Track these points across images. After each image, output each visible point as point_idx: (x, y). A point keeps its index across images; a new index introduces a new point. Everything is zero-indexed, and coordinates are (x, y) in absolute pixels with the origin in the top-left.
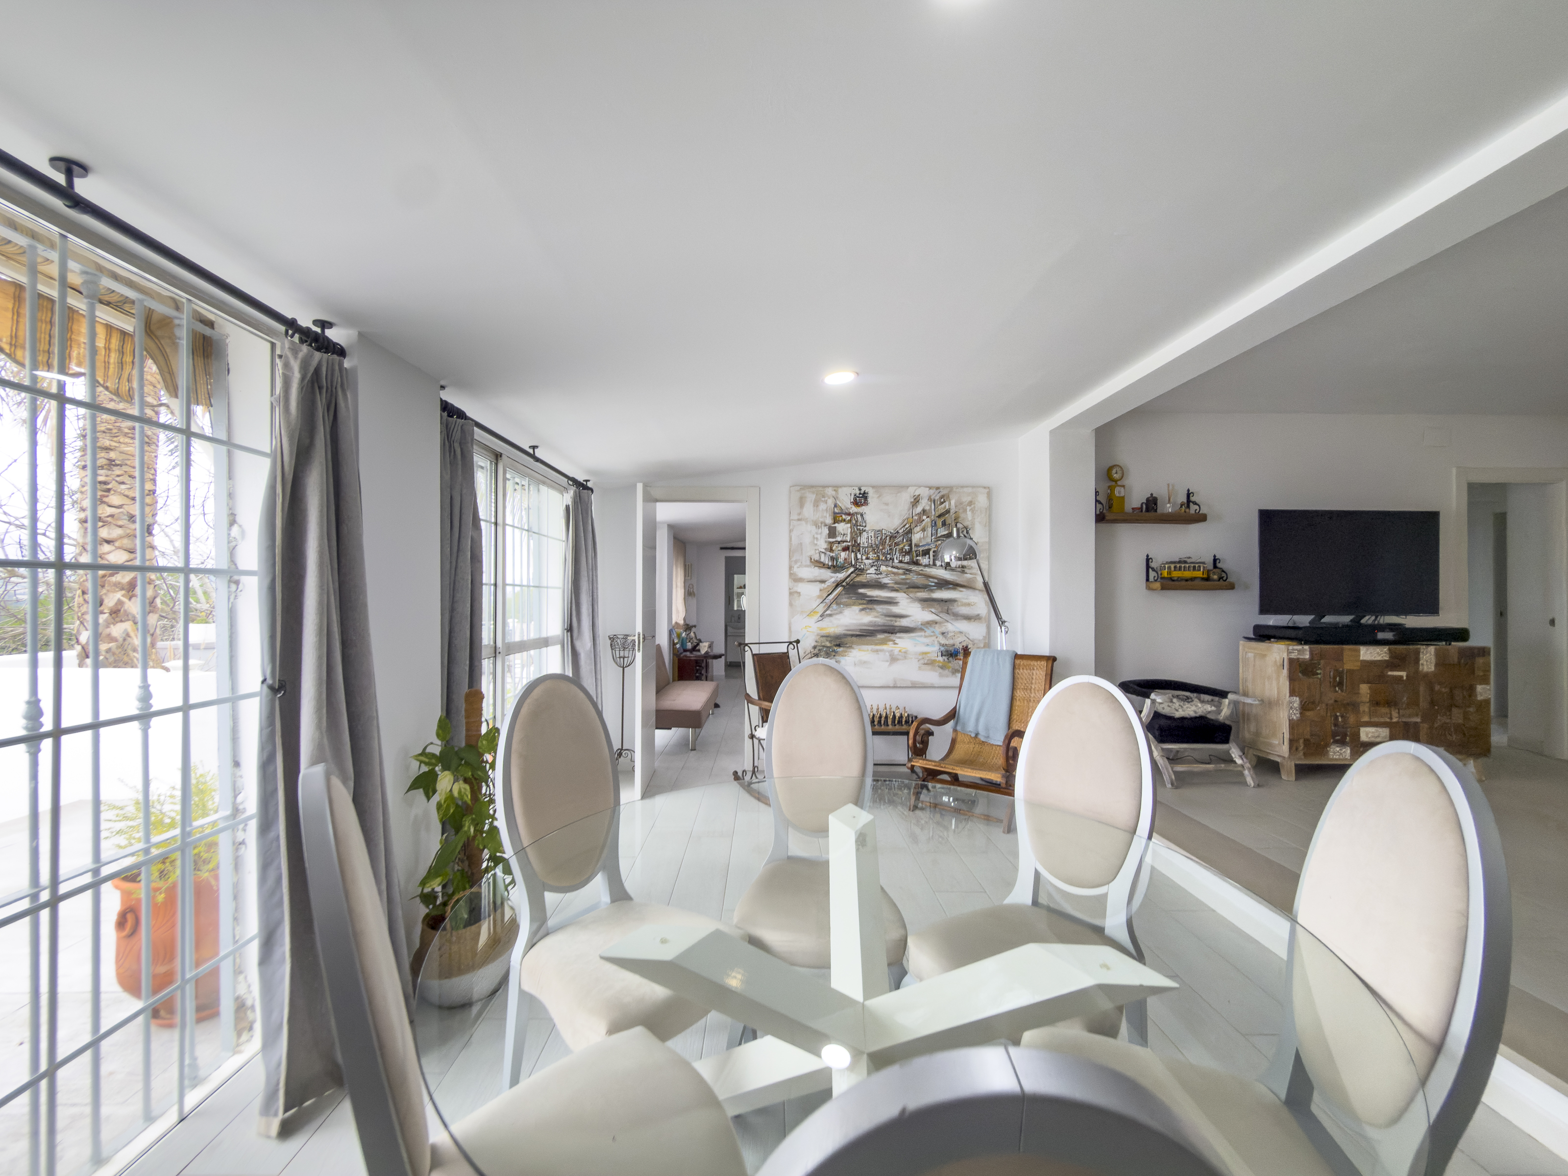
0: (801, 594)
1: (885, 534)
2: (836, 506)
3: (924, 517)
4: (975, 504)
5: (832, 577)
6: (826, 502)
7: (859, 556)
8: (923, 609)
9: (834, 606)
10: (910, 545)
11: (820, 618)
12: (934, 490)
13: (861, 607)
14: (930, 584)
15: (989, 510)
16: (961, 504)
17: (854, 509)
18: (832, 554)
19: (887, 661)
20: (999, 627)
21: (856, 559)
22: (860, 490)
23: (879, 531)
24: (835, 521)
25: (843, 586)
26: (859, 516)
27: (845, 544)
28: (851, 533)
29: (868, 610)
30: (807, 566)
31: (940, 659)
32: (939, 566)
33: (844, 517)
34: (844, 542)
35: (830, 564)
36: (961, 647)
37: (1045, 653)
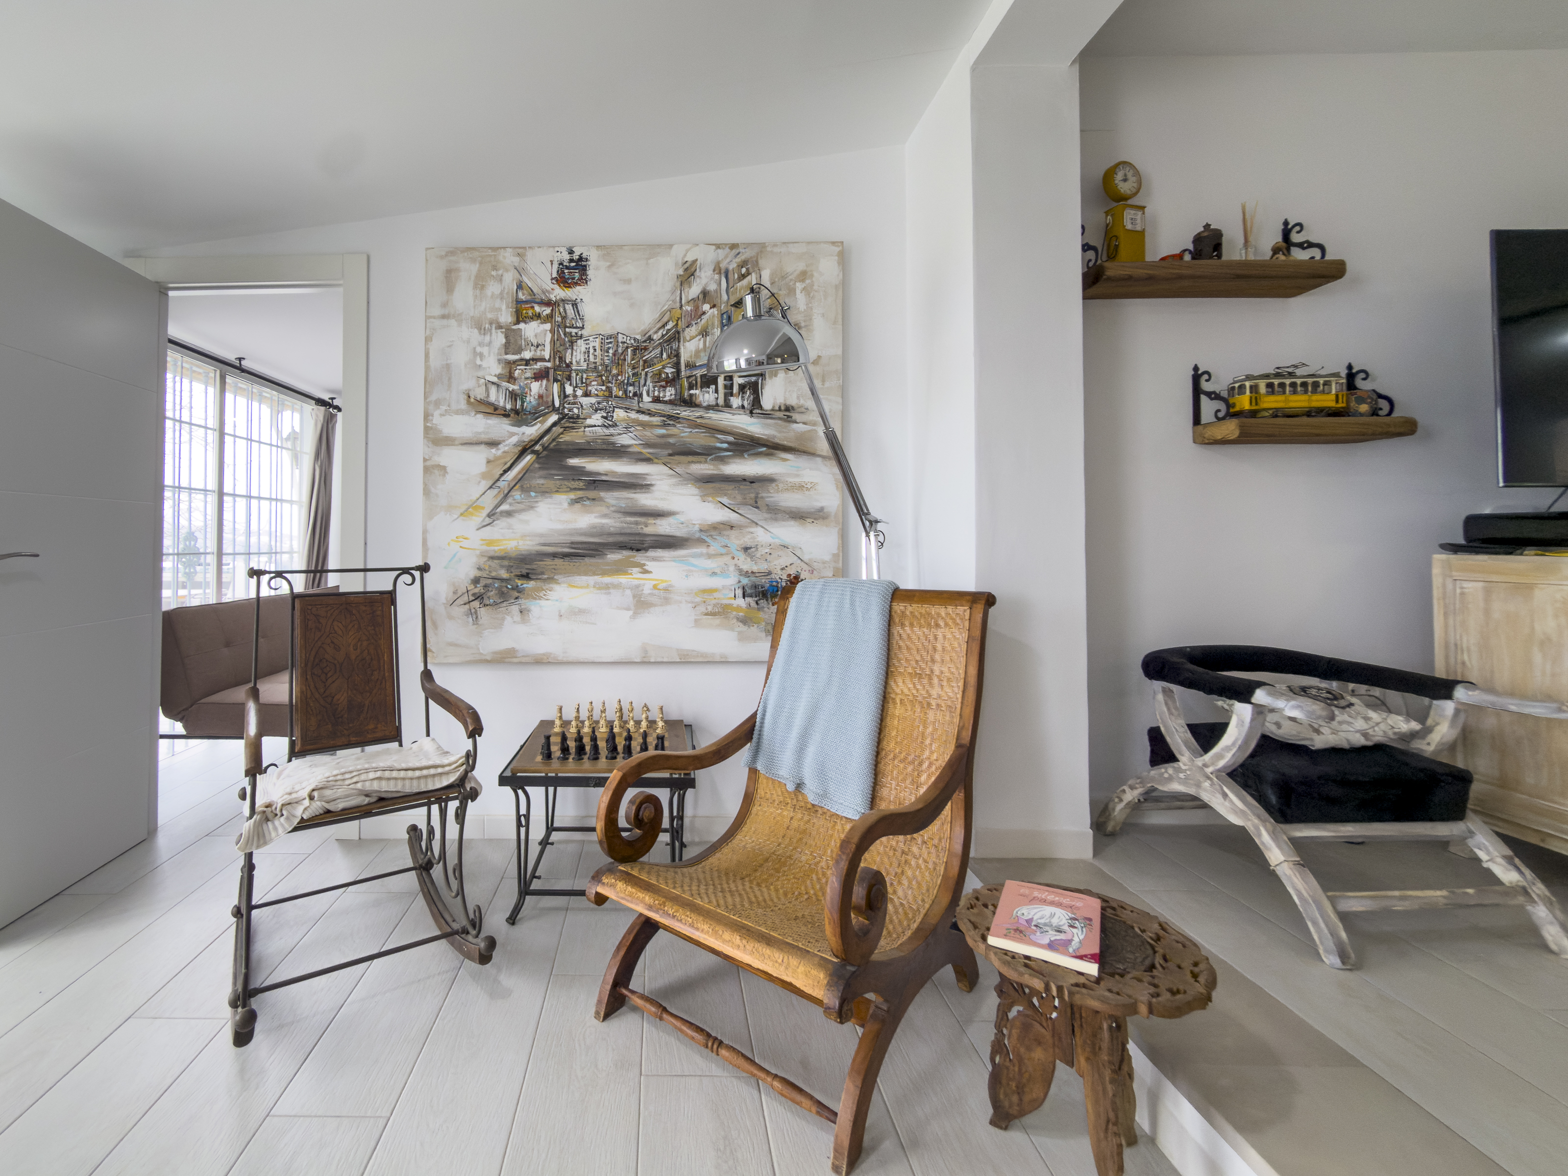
0: (448, 470)
1: (623, 343)
2: (520, 286)
3: (706, 307)
4: (812, 276)
5: (513, 434)
6: (500, 279)
7: (569, 390)
8: (704, 498)
9: (517, 495)
10: (677, 365)
11: (488, 520)
12: (727, 250)
13: (572, 496)
14: (719, 445)
15: (844, 286)
16: (783, 277)
17: (558, 293)
18: (512, 387)
19: (628, 609)
20: (864, 534)
21: (564, 396)
22: (571, 252)
23: (610, 337)
24: (520, 317)
25: (534, 452)
26: (569, 307)
27: (539, 365)
28: (553, 342)
29: (587, 503)
30: (459, 412)
31: (741, 602)
32: (739, 408)
33: (537, 309)
34: (535, 360)
35: (509, 406)
36: (785, 577)
37: (970, 586)
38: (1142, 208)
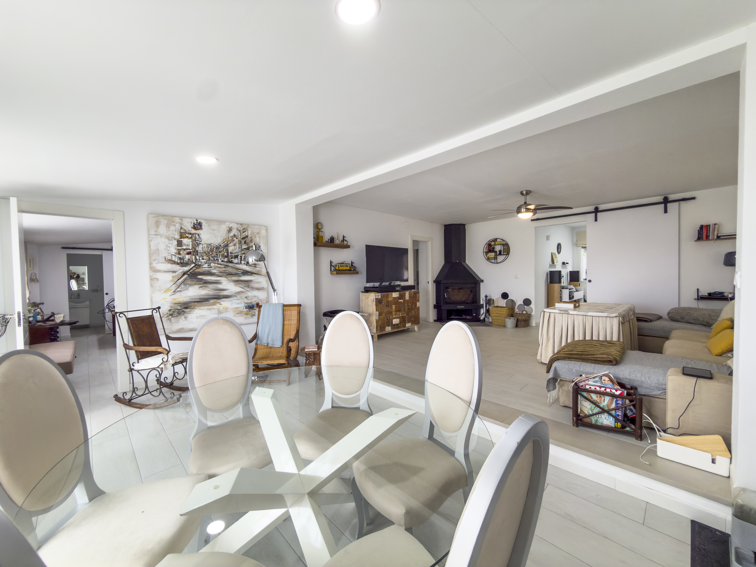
0: (159, 279)
1: (213, 246)
2: (181, 228)
3: (235, 239)
4: (260, 234)
5: (180, 269)
6: (175, 226)
7: (198, 258)
8: (235, 285)
9: (182, 286)
10: (228, 253)
11: (173, 293)
12: (240, 225)
13: (200, 286)
14: (239, 273)
15: (267, 237)
16: (253, 233)
17: (193, 231)
18: (180, 256)
19: (216, 314)
20: (274, 293)
21: (196, 259)
22: (197, 221)
23: (209, 244)
24: (181, 237)
25: (187, 274)
26: (197, 235)
27: (188, 251)
28: (192, 245)
29: (204, 287)
30: (162, 263)
31: (245, 310)
32: (243, 264)
33: (187, 235)
34: (187, 249)
35: (179, 262)
36: (255, 303)
37: (296, 303)
38: (322, 232)
